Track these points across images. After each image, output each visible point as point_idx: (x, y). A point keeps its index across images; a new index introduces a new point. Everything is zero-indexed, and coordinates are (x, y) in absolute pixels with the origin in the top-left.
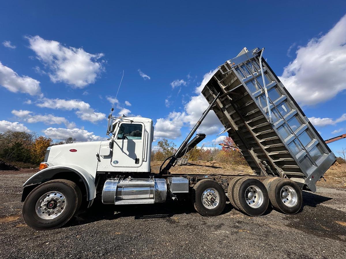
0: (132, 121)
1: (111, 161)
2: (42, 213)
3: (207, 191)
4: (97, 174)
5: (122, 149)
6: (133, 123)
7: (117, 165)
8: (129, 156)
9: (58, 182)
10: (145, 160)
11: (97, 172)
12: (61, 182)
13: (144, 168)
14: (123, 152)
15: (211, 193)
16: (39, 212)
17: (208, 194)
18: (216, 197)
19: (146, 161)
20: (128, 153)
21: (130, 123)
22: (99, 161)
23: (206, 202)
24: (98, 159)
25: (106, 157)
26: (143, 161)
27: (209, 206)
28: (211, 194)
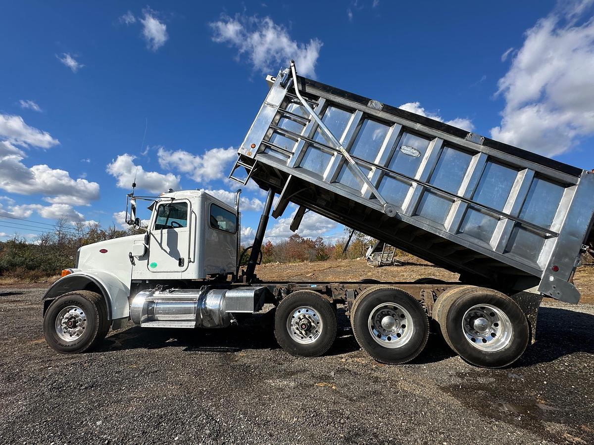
0: (173, 199)
1: (148, 264)
2: (63, 333)
3: (299, 312)
4: (132, 284)
5: (160, 245)
6: (174, 202)
7: (154, 270)
8: (171, 254)
9: (76, 294)
10: (192, 260)
11: (132, 280)
12: (79, 294)
13: (191, 273)
14: (162, 248)
15: (307, 316)
16: (61, 330)
17: (302, 317)
18: (318, 323)
19: (193, 262)
20: (168, 250)
21: (170, 202)
22: (133, 264)
23: (297, 332)
24: (132, 262)
25: (141, 258)
26: (190, 261)
27: (302, 338)
28: (306, 318)
